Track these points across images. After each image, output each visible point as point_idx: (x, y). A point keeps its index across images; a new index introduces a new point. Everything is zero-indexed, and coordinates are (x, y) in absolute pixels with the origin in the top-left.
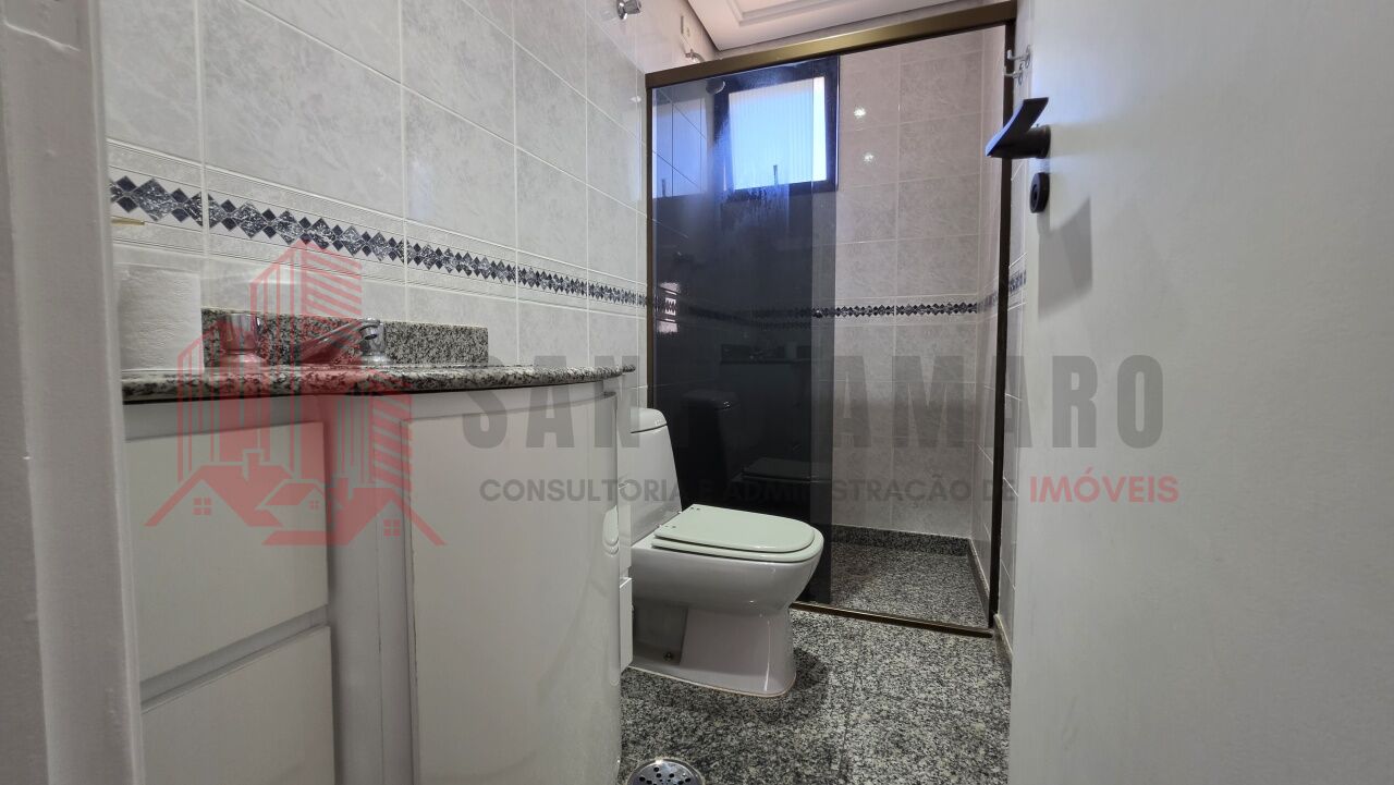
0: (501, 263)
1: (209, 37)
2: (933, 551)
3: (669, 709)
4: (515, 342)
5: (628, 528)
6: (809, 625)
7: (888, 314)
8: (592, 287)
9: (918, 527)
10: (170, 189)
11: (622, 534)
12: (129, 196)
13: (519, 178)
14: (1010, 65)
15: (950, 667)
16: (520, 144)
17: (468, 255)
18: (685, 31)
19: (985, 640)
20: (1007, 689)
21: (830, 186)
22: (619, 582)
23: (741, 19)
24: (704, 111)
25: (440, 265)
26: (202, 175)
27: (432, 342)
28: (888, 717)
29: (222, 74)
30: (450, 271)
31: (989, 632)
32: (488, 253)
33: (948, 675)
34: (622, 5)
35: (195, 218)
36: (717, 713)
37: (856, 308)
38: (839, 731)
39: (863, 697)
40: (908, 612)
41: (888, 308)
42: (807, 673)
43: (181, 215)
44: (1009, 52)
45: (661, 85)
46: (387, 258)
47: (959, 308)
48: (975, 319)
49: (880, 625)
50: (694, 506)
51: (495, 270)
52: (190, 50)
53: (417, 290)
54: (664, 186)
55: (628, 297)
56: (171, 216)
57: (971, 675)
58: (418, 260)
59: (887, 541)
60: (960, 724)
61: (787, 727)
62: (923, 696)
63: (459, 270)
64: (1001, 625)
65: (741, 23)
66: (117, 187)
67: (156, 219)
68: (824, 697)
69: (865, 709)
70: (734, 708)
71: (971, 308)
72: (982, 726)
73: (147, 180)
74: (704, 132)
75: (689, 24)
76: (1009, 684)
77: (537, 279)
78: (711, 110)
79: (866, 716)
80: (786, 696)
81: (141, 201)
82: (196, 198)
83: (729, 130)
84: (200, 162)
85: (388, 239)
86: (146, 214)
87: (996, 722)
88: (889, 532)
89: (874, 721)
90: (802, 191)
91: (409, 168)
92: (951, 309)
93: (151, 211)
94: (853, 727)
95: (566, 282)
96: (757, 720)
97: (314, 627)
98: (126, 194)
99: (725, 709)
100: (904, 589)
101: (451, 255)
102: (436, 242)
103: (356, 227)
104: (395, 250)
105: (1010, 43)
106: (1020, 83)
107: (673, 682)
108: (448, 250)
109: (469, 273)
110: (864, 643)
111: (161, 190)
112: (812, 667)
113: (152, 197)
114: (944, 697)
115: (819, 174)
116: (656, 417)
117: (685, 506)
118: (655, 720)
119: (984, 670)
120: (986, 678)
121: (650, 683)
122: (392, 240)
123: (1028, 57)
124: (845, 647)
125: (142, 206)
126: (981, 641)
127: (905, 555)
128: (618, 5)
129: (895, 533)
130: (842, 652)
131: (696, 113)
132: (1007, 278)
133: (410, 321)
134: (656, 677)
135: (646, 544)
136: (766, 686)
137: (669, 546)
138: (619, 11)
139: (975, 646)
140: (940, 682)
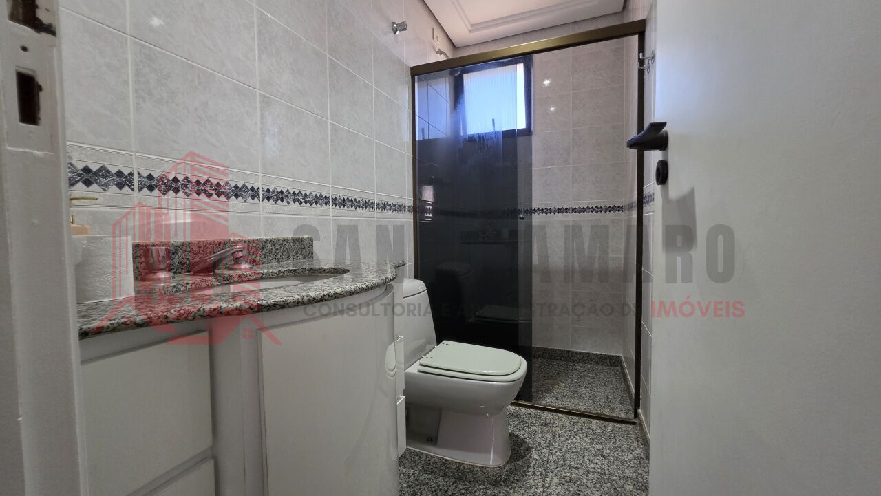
0: (321, 195)
1: (138, 73)
2: (598, 363)
3: (430, 476)
4: (330, 244)
5: (402, 359)
6: (518, 416)
7: (566, 212)
8: (378, 204)
9: (587, 347)
10: (114, 170)
11: (398, 362)
12: (88, 177)
13: (332, 141)
14: (641, 62)
15: (610, 446)
16: (332, 119)
17: (300, 192)
18: (435, 36)
19: (632, 426)
20: (646, 462)
21: (528, 131)
22: (396, 399)
23: (470, 28)
24: (448, 85)
25: (282, 200)
26: (134, 160)
27: (277, 249)
28: (570, 481)
29: (146, 95)
30: (289, 203)
31: (634, 421)
32: (312, 189)
33: (608, 451)
34: (395, 25)
35: (129, 186)
36: (460, 478)
37: (546, 209)
38: (539, 491)
39: (553, 467)
40: (582, 407)
41: (566, 209)
42: (518, 450)
43: (120, 186)
44: (641, 54)
45: (420, 73)
46: (250, 199)
47: (611, 209)
48: (622, 215)
49: (564, 416)
50: (445, 342)
51: (317, 200)
52: (126, 83)
53: (268, 218)
54: (423, 133)
55: (401, 208)
56: (114, 187)
57: (623, 451)
58: (268, 199)
59: (568, 357)
60: (616, 486)
61: (505, 488)
62: (592, 466)
63: (294, 202)
64: (643, 417)
65: (470, 31)
66: (81, 172)
67: (105, 190)
68: (529, 467)
69: (556, 475)
70: (471, 475)
71: (619, 209)
72: (631, 487)
73: (100, 166)
74: (448, 100)
75: (438, 33)
76: (648, 458)
77: (343, 203)
78: (452, 86)
79: (556, 480)
80: (505, 466)
81: (96, 180)
82: (130, 174)
83: (464, 101)
84: (132, 152)
85: (249, 187)
86: (98, 187)
87: (640, 484)
88: (569, 351)
89: (561, 484)
90: (510, 135)
91: (263, 141)
92: (606, 209)
93: (102, 186)
94: (548, 488)
95: (362, 203)
96: (486, 484)
97: (204, 460)
98: (86, 176)
99: (466, 476)
100: (580, 390)
101: (289, 193)
102: (280, 185)
103: (230, 182)
104: (254, 194)
105: (642, 48)
106: (648, 72)
107: (432, 457)
108: (288, 190)
109: (301, 203)
110: (554, 429)
111: (108, 172)
112: (521, 446)
113: (103, 176)
114: (605, 467)
115: (521, 124)
116: (420, 285)
117: (438, 343)
118: (421, 484)
119: (632, 448)
120: (633, 453)
121: (417, 458)
122: (252, 187)
123: (653, 58)
124: (542, 432)
125: (97, 183)
126: (630, 427)
127: (579, 366)
128: (393, 26)
129: (573, 352)
130: (540, 435)
131: (443, 87)
132: (642, 195)
133: (264, 237)
134: (422, 454)
135: (414, 369)
136: (492, 460)
137: (428, 371)
138: (393, 29)
139: (626, 431)
140: (603, 456)
